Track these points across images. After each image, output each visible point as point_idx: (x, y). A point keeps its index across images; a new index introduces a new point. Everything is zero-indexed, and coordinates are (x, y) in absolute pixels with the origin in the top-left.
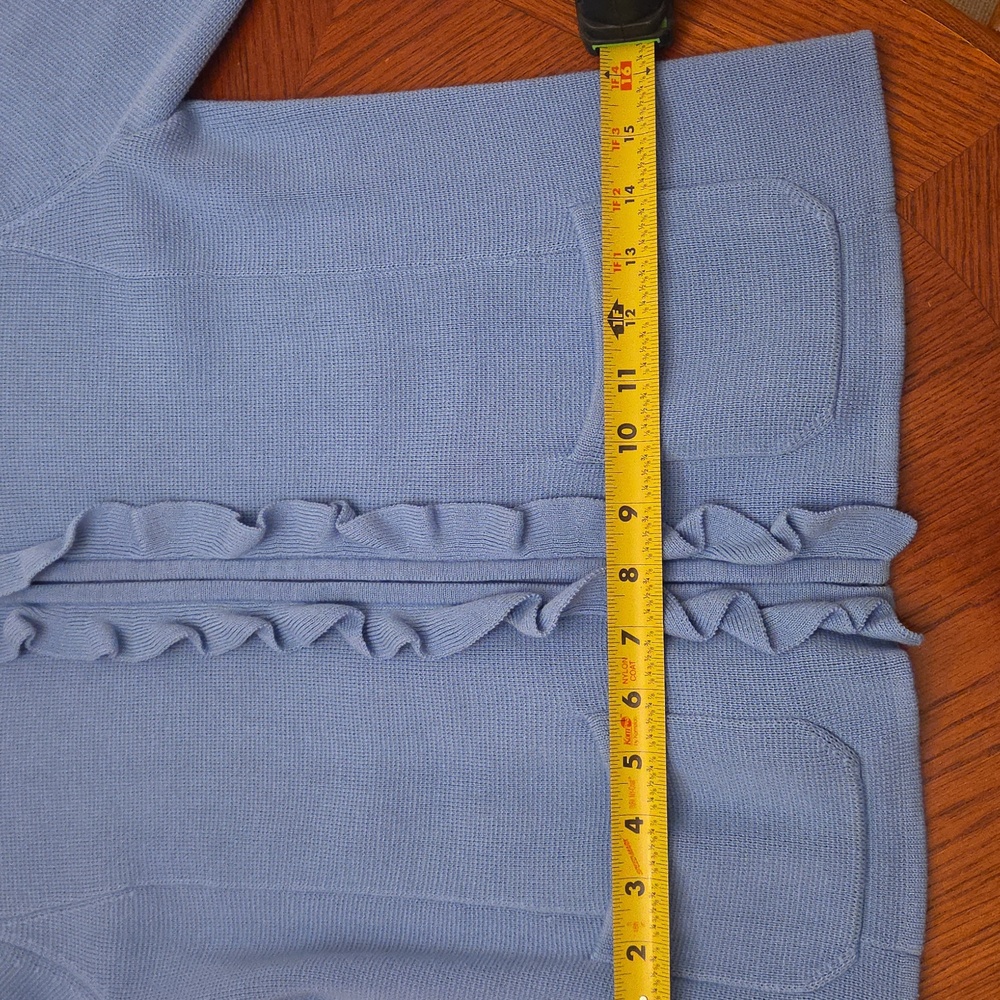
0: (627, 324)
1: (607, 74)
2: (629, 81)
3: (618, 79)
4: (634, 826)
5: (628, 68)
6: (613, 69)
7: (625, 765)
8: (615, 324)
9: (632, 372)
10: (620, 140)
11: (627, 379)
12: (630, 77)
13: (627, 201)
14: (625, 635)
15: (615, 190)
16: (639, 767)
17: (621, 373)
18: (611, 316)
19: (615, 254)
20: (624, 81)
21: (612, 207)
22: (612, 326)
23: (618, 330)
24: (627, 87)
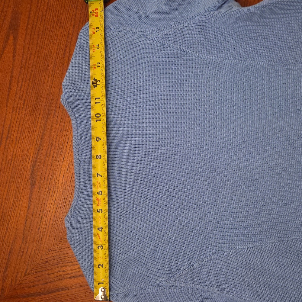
0: (98, 84)
1: (91, 12)
2: (97, 14)
3: (94, 13)
4: (100, 229)
5: (97, 10)
6: (93, 11)
7: (98, 212)
8: (94, 84)
9: (100, 98)
10: (95, 31)
11: (98, 100)
12: (97, 13)
13: (97, 49)
14: (97, 174)
15: (94, 46)
16: (102, 212)
17: (96, 99)
18: (93, 82)
19: (94, 64)
20: (96, 14)
21: (93, 50)
22: (93, 85)
23: (95, 86)
24: (97, 16)
